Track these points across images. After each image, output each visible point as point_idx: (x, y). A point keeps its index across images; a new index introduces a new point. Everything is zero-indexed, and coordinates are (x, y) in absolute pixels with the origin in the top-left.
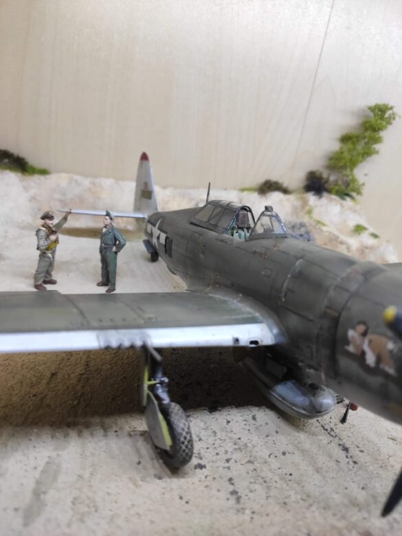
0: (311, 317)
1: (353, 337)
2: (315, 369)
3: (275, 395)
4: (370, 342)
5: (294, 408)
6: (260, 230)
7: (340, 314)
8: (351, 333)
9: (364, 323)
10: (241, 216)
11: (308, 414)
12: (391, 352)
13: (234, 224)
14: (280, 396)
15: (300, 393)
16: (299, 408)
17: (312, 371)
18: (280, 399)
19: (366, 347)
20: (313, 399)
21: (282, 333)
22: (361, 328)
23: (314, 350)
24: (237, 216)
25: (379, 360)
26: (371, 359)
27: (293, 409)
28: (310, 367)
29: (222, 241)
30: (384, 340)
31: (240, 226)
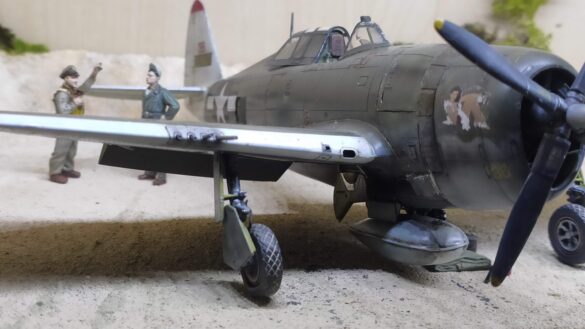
0: (410, 109)
1: (449, 107)
2: (423, 174)
3: (391, 241)
4: (463, 103)
5: (412, 246)
7: (435, 90)
8: (447, 104)
9: (457, 89)
10: (334, 41)
11: (429, 250)
12: (480, 104)
13: (326, 52)
14: (395, 239)
15: (418, 229)
16: (418, 244)
17: (420, 177)
18: (396, 242)
19: (461, 113)
20: (434, 232)
21: (385, 145)
23: (418, 146)
24: (330, 39)
25: (472, 119)
27: (410, 248)
28: (418, 174)
30: (474, 95)
31: (334, 54)
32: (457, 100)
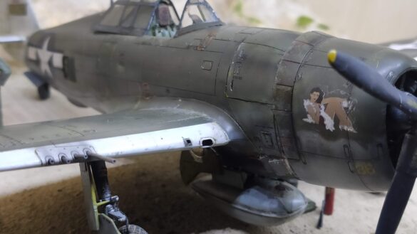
0: (264, 100)
1: (309, 106)
2: (278, 158)
3: (240, 207)
4: (326, 105)
5: (263, 214)
6: (187, 22)
7: (293, 87)
8: (306, 103)
9: (317, 90)
10: (161, 12)
11: (280, 217)
12: (346, 109)
14: (246, 206)
15: (266, 197)
16: (268, 212)
17: (275, 161)
18: (246, 209)
19: (323, 114)
20: (281, 199)
21: (236, 129)
22: (316, 95)
23: (273, 135)
24: (157, 12)
25: (337, 121)
26: (329, 124)
27: (262, 216)
28: (272, 157)
29: (144, 43)
30: (338, 99)
31: (162, 23)
32: (319, 101)
